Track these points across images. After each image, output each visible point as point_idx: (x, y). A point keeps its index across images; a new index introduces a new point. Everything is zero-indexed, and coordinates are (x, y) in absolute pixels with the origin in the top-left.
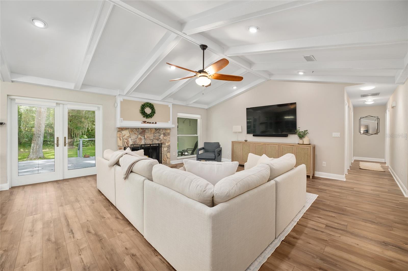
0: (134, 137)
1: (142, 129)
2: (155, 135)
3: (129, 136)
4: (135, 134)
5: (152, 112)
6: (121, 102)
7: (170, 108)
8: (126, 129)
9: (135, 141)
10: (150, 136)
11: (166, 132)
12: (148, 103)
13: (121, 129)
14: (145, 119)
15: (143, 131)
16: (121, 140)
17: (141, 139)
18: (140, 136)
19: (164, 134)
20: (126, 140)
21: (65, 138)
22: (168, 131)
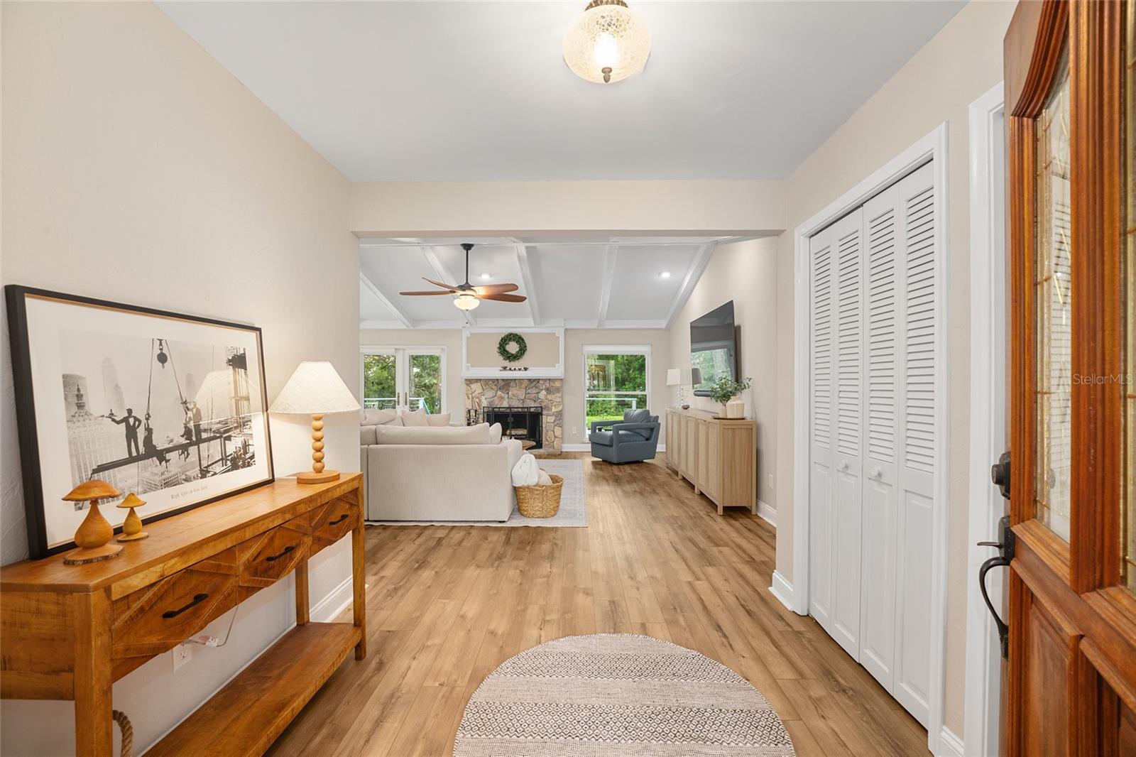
0: (490, 394)
1: (503, 380)
2: (529, 391)
3: (481, 393)
4: (492, 389)
5: (520, 350)
6: (468, 338)
7: (559, 337)
8: (477, 380)
9: (492, 402)
10: (519, 393)
11: (552, 385)
12: (511, 334)
13: (469, 382)
14: (507, 363)
15: (505, 384)
16: (469, 398)
17: (502, 398)
18: (499, 393)
19: (548, 390)
20: (477, 400)
21: (406, 393)
22: (557, 384)
